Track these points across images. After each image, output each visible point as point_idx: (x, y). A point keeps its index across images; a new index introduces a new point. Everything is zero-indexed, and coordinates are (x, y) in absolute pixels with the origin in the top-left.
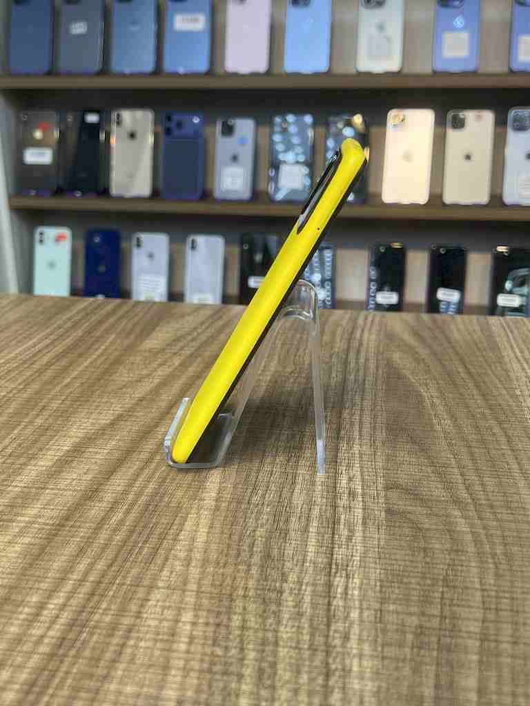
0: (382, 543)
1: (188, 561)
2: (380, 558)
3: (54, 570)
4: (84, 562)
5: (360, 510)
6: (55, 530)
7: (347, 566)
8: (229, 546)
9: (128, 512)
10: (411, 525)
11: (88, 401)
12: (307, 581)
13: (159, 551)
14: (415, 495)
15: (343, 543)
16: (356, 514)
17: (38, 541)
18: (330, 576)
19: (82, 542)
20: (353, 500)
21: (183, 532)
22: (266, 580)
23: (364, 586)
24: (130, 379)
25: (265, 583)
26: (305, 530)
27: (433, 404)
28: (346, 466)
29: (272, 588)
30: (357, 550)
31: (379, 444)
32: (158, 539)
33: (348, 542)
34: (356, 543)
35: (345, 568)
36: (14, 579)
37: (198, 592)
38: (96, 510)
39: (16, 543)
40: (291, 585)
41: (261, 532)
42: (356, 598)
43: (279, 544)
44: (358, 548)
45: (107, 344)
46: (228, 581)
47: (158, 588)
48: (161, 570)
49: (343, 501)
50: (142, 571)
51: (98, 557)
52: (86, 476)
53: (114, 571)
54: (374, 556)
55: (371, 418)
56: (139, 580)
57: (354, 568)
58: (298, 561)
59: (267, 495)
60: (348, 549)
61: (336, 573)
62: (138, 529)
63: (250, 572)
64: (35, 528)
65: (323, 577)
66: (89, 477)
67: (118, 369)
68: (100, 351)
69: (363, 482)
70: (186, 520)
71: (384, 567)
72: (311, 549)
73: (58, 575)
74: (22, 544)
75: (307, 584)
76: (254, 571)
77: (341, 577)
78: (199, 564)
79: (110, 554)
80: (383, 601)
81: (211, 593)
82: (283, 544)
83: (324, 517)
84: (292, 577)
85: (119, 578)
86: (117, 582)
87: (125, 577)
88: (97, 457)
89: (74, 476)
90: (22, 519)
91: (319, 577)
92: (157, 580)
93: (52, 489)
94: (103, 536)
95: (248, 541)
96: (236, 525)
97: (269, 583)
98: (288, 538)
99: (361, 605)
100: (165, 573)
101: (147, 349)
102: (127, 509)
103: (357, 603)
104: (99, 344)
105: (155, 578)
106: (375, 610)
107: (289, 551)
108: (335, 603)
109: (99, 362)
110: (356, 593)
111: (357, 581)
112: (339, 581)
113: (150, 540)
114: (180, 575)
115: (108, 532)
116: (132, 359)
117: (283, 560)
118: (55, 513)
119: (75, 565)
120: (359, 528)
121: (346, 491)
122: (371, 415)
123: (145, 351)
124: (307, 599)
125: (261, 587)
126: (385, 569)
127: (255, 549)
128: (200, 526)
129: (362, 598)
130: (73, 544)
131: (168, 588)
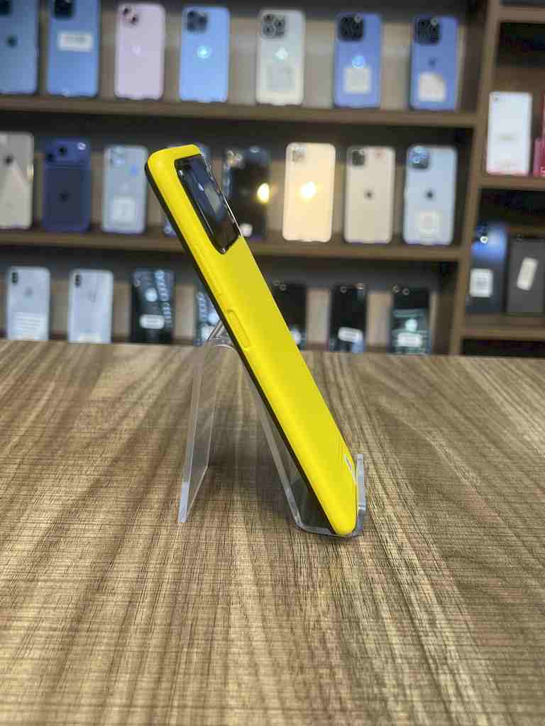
0: (472, 626)
1: (254, 667)
2: (477, 646)
3: (86, 693)
4: (122, 679)
5: (429, 587)
6: (67, 636)
7: (446, 658)
8: (296, 643)
9: (153, 606)
10: (492, 601)
11: (51, 464)
12: (408, 683)
13: (212, 658)
14: (479, 563)
15: (428, 629)
16: (426, 592)
17: (51, 654)
18: (432, 674)
19: (110, 651)
20: (415, 574)
21: (232, 629)
22: (359, 686)
23: (476, 684)
24: (93, 435)
25: (360, 690)
26: (378, 617)
27: (447, 455)
28: (389, 533)
29: (371, 696)
30: (447, 637)
31: (411, 503)
32: (205, 640)
33: (432, 628)
34: (441, 628)
35: (444, 661)
36: (36, 711)
37: (285, 710)
38: (112, 606)
39: (22, 658)
40: (392, 690)
41: (326, 622)
42: (474, 699)
43: (355, 636)
44: (448, 634)
45: (48, 393)
46: (314, 691)
47: (232, 709)
48: (225, 683)
49: (404, 577)
50: (201, 688)
51: (138, 670)
52: (82, 561)
53: (166, 689)
54: (469, 643)
55: (389, 473)
56: (202, 699)
57: (455, 661)
58: (386, 658)
59: (314, 575)
60: (437, 637)
61: (437, 669)
62: (175, 629)
63: (336, 677)
64: (41, 636)
65: (424, 675)
66: (88, 562)
67: (73, 423)
68: (43, 402)
69: (415, 550)
70: (229, 614)
71: (487, 656)
72: (395, 640)
73: (94, 701)
74: (32, 659)
75: (410, 686)
76: (340, 674)
77: (445, 673)
78: (269, 670)
79: (152, 664)
80: (506, 700)
81: (300, 710)
82: (359, 637)
83: (391, 598)
84: (389, 680)
85: (176, 698)
86: (176, 703)
87: (183, 697)
88: (88, 535)
89: (68, 562)
90: (19, 624)
91: (419, 677)
92: (225, 697)
93: (45, 581)
94: (134, 641)
95: (316, 635)
96: (293, 616)
97: (365, 689)
98: (361, 627)
99: (483, 707)
100: (232, 687)
101: (101, 399)
102: (151, 602)
103: (478, 706)
104: (39, 393)
105: (222, 695)
106: (503, 713)
107: (370, 646)
108: (453, 708)
109: (48, 414)
110: (471, 692)
111: (464, 676)
112: (444, 679)
113: (196, 642)
114: (252, 688)
115: (138, 635)
116: (85, 410)
117: (369, 658)
118: (61, 613)
119: (113, 683)
120: (437, 609)
121: (403, 564)
122: (387, 470)
123: (98, 401)
124: (419, 707)
125: (357, 696)
126: (489, 659)
127: (329, 645)
128: (251, 620)
129: (480, 699)
130: (99, 655)
131: (244, 707)
